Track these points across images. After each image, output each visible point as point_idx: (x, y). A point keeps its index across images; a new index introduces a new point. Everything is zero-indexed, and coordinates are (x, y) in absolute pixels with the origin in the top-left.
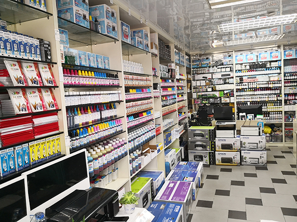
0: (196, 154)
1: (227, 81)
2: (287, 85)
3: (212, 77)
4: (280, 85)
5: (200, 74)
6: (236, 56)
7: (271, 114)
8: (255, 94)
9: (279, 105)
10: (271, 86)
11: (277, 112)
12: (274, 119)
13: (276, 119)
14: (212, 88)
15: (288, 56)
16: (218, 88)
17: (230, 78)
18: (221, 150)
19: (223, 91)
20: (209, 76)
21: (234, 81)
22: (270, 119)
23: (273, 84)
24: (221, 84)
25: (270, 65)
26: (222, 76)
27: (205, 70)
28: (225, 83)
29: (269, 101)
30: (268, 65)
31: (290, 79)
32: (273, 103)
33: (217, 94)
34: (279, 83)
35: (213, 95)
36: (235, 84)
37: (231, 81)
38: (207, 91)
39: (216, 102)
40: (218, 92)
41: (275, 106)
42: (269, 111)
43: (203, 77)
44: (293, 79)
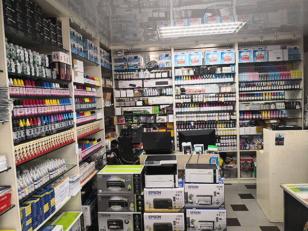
0: (112, 218)
1: (164, 91)
2: (242, 99)
3: (143, 85)
4: (234, 99)
5: (126, 80)
6: (176, 56)
7: (223, 139)
8: (201, 110)
9: (233, 127)
10: (222, 100)
11: (230, 136)
12: (226, 146)
13: (228, 146)
14: (143, 101)
15: (244, 59)
16: (151, 101)
17: (168, 87)
18: (153, 210)
19: (159, 105)
20: (139, 84)
21: (174, 91)
22: (221, 146)
23: (225, 97)
24: (155, 96)
25: (221, 70)
26: (157, 83)
27: (133, 74)
28: (161, 95)
29: (219, 121)
30: (218, 71)
31: (247, 91)
32: (225, 123)
33: (150, 110)
34: (233, 96)
35: (145, 111)
36: (174, 96)
37: (168, 91)
38: (136, 106)
39: (148, 122)
40: (151, 107)
41: (227, 127)
42: (219, 135)
43: (130, 85)
44: (249, 91)
